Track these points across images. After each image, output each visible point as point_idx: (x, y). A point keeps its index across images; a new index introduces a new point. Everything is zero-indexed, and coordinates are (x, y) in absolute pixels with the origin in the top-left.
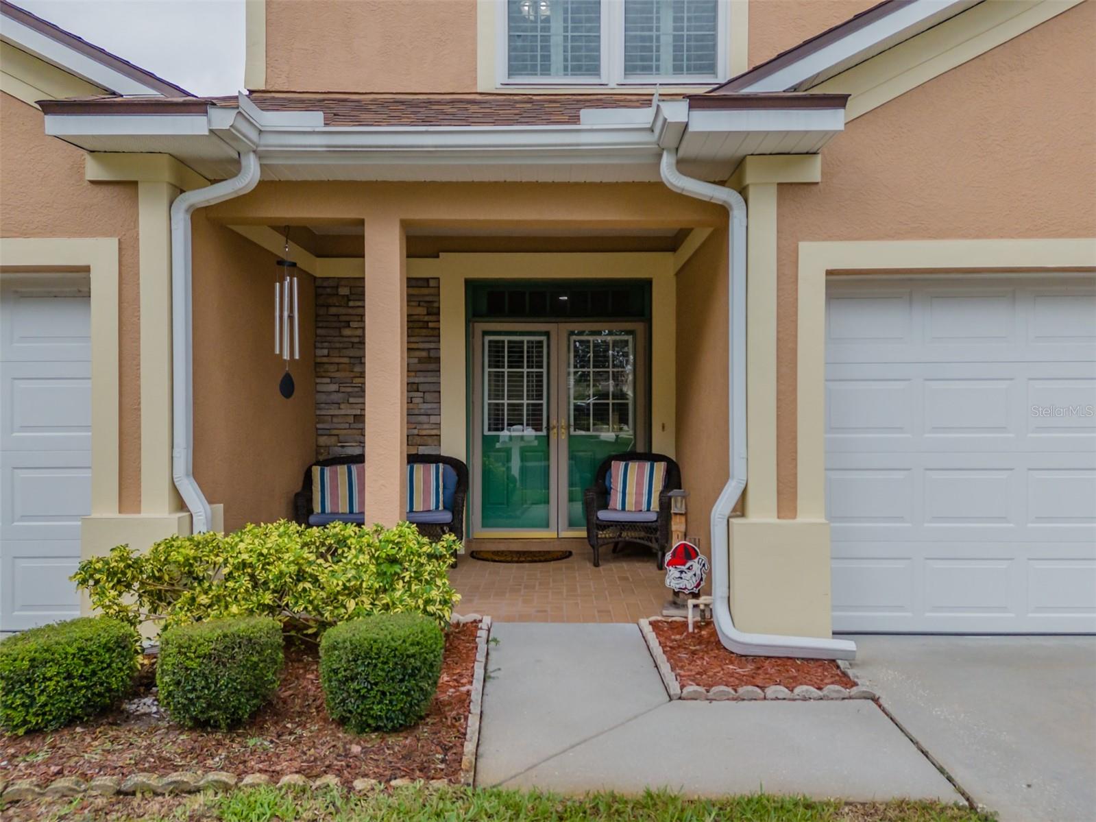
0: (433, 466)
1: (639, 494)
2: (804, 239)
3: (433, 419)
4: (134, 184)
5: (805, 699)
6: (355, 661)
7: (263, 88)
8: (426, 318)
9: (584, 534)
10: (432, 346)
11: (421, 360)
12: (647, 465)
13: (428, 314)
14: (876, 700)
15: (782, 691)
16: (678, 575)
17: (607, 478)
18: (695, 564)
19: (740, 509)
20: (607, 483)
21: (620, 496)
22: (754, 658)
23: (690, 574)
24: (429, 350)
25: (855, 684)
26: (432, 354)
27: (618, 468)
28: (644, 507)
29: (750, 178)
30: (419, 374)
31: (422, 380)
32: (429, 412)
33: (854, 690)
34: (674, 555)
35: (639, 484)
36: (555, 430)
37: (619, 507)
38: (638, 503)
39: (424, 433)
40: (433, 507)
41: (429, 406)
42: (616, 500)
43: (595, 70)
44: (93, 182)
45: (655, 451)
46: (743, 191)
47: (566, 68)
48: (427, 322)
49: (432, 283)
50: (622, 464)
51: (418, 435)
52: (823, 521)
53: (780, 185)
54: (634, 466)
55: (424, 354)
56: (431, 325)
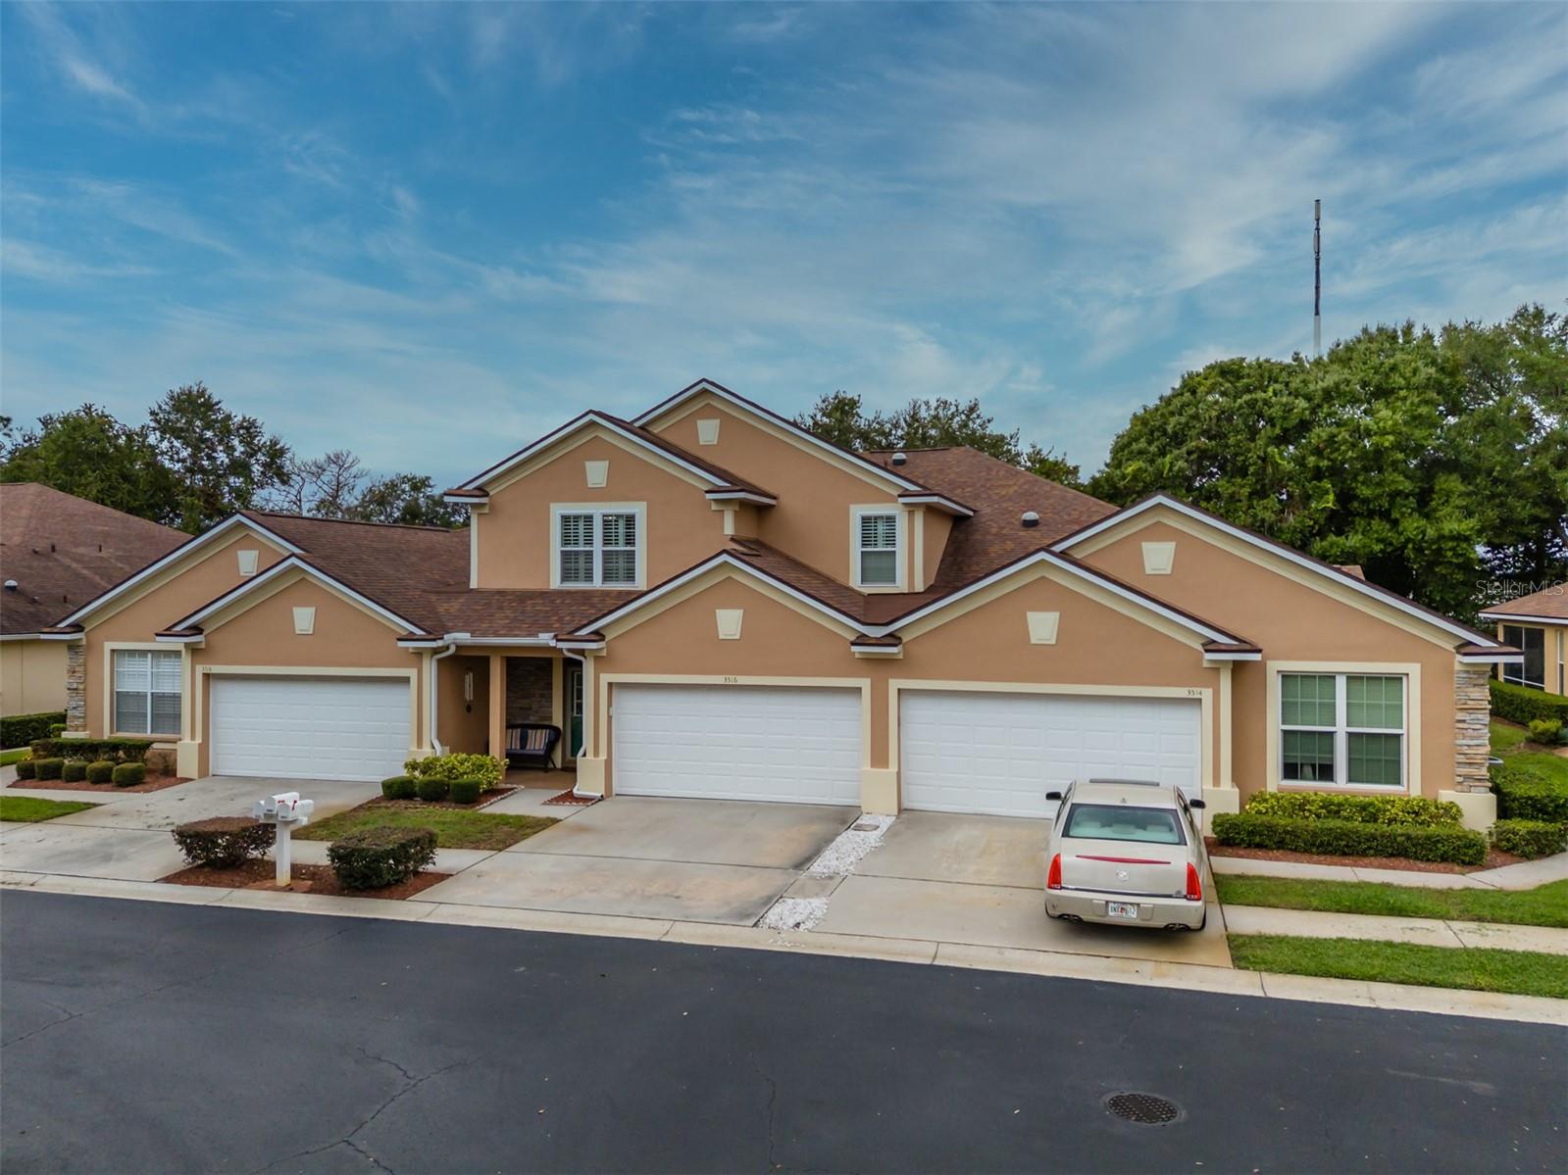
2: (601, 673)
4: (422, 653)
7: (477, 588)
29: (589, 655)
44: (411, 653)
46: (588, 659)
53: (596, 658)
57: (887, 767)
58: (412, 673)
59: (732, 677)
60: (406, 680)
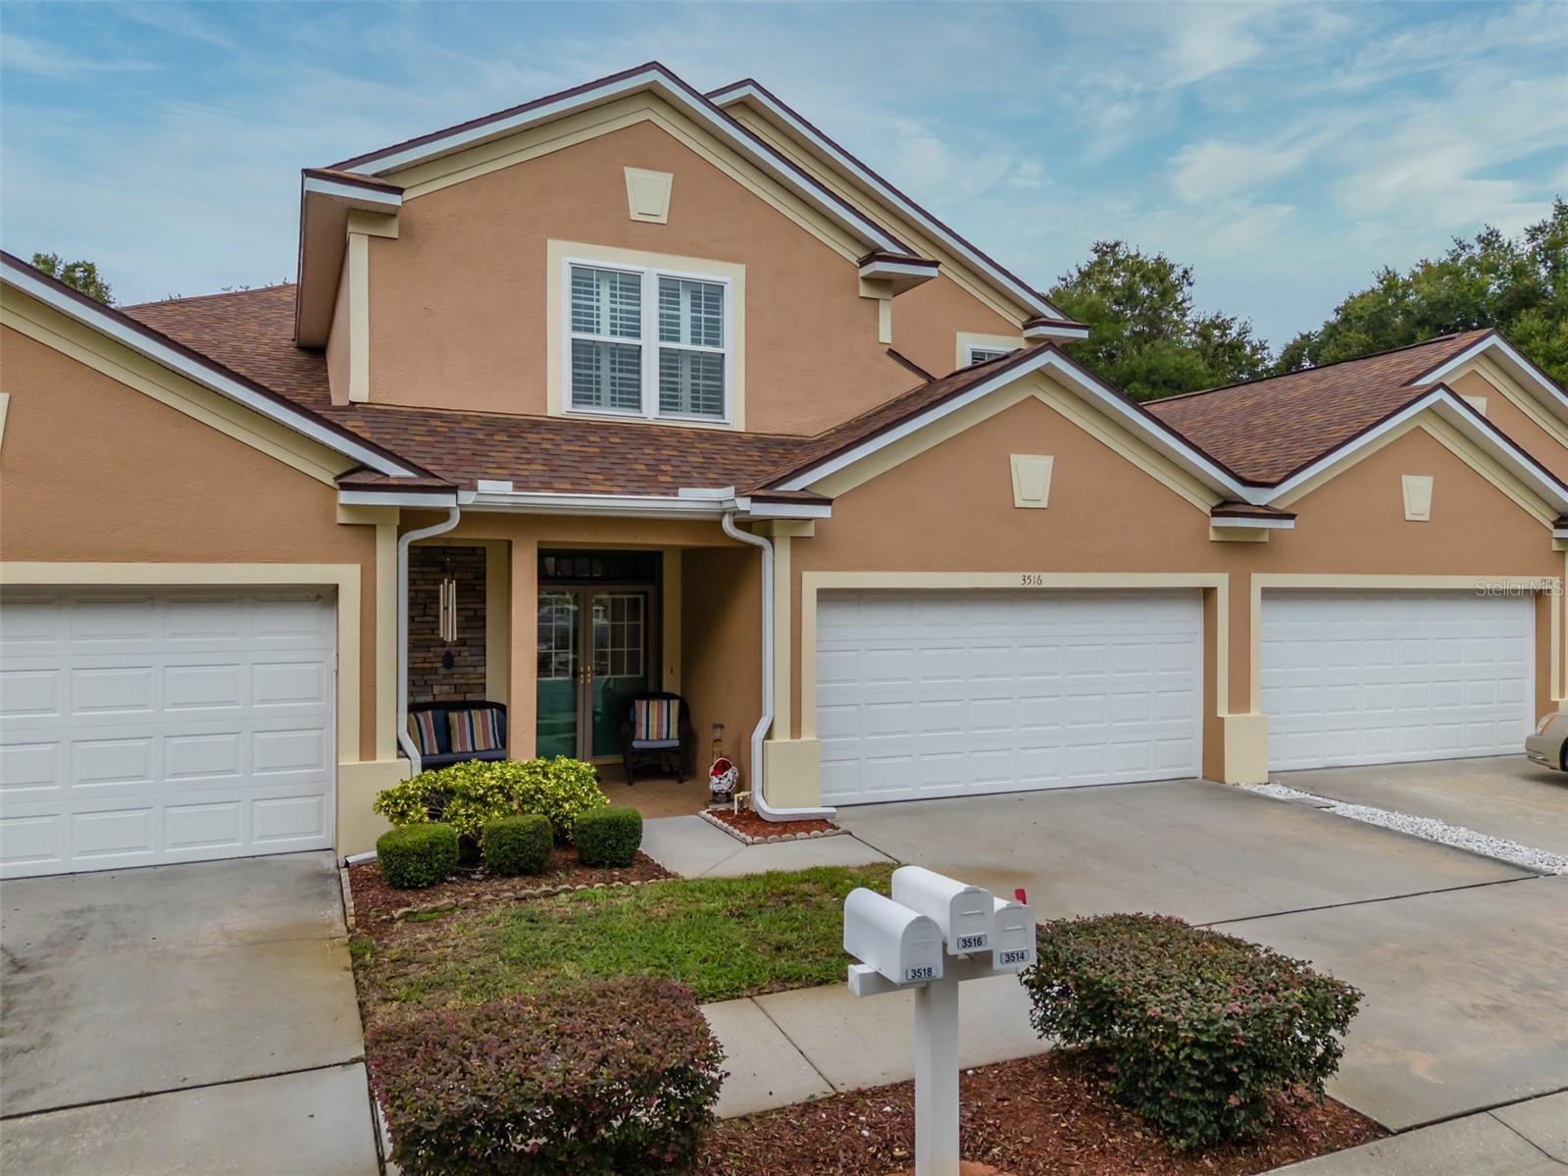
0: (488, 711)
1: (660, 726)
2: (806, 570)
3: (480, 670)
4: (374, 526)
5: (816, 837)
6: (610, 828)
7: (366, 401)
8: (474, 582)
9: (621, 761)
10: (479, 606)
11: (466, 617)
12: (665, 703)
13: (476, 579)
14: (850, 834)
15: (803, 834)
16: (718, 781)
17: (631, 714)
18: (730, 773)
19: (769, 735)
20: (632, 718)
21: (644, 729)
22: (782, 823)
23: (726, 780)
24: (476, 610)
25: (838, 828)
26: (479, 613)
27: (641, 706)
28: (664, 737)
29: (776, 533)
30: (467, 631)
31: (469, 636)
32: (475, 664)
33: (839, 831)
34: (715, 768)
35: (660, 718)
36: (582, 676)
37: (644, 737)
38: (659, 733)
39: (472, 682)
40: (493, 746)
41: (475, 658)
42: (642, 732)
43: (636, 404)
44: (340, 524)
45: (665, 690)
46: (770, 538)
47: (613, 399)
48: (475, 585)
49: (479, 552)
50: (645, 702)
51: (466, 684)
52: (815, 739)
53: (792, 538)
54: (654, 704)
55: (471, 613)
56: (478, 588)
57: (1249, 712)
58: (346, 576)
59: (1034, 575)
60: (326, 596)
